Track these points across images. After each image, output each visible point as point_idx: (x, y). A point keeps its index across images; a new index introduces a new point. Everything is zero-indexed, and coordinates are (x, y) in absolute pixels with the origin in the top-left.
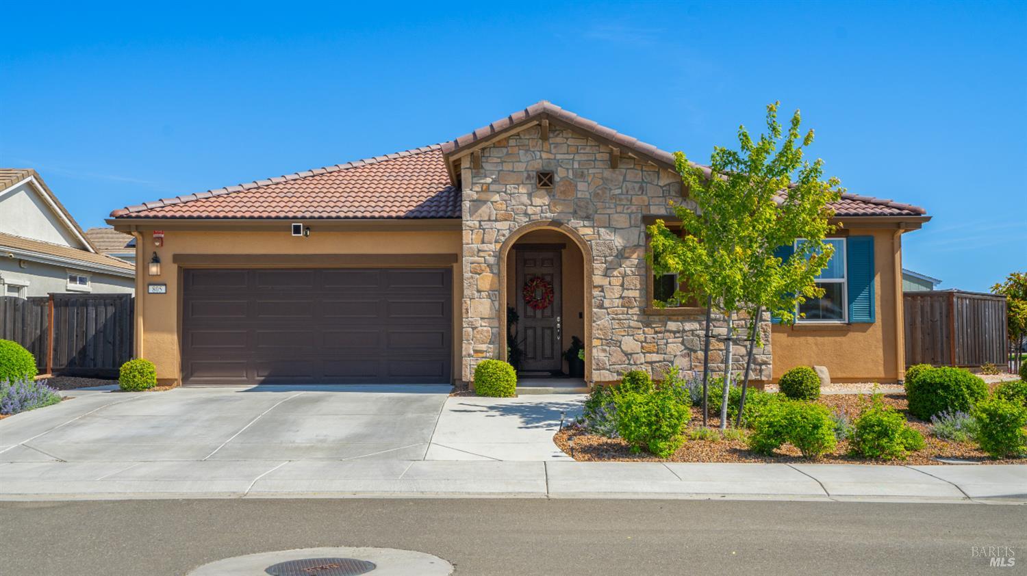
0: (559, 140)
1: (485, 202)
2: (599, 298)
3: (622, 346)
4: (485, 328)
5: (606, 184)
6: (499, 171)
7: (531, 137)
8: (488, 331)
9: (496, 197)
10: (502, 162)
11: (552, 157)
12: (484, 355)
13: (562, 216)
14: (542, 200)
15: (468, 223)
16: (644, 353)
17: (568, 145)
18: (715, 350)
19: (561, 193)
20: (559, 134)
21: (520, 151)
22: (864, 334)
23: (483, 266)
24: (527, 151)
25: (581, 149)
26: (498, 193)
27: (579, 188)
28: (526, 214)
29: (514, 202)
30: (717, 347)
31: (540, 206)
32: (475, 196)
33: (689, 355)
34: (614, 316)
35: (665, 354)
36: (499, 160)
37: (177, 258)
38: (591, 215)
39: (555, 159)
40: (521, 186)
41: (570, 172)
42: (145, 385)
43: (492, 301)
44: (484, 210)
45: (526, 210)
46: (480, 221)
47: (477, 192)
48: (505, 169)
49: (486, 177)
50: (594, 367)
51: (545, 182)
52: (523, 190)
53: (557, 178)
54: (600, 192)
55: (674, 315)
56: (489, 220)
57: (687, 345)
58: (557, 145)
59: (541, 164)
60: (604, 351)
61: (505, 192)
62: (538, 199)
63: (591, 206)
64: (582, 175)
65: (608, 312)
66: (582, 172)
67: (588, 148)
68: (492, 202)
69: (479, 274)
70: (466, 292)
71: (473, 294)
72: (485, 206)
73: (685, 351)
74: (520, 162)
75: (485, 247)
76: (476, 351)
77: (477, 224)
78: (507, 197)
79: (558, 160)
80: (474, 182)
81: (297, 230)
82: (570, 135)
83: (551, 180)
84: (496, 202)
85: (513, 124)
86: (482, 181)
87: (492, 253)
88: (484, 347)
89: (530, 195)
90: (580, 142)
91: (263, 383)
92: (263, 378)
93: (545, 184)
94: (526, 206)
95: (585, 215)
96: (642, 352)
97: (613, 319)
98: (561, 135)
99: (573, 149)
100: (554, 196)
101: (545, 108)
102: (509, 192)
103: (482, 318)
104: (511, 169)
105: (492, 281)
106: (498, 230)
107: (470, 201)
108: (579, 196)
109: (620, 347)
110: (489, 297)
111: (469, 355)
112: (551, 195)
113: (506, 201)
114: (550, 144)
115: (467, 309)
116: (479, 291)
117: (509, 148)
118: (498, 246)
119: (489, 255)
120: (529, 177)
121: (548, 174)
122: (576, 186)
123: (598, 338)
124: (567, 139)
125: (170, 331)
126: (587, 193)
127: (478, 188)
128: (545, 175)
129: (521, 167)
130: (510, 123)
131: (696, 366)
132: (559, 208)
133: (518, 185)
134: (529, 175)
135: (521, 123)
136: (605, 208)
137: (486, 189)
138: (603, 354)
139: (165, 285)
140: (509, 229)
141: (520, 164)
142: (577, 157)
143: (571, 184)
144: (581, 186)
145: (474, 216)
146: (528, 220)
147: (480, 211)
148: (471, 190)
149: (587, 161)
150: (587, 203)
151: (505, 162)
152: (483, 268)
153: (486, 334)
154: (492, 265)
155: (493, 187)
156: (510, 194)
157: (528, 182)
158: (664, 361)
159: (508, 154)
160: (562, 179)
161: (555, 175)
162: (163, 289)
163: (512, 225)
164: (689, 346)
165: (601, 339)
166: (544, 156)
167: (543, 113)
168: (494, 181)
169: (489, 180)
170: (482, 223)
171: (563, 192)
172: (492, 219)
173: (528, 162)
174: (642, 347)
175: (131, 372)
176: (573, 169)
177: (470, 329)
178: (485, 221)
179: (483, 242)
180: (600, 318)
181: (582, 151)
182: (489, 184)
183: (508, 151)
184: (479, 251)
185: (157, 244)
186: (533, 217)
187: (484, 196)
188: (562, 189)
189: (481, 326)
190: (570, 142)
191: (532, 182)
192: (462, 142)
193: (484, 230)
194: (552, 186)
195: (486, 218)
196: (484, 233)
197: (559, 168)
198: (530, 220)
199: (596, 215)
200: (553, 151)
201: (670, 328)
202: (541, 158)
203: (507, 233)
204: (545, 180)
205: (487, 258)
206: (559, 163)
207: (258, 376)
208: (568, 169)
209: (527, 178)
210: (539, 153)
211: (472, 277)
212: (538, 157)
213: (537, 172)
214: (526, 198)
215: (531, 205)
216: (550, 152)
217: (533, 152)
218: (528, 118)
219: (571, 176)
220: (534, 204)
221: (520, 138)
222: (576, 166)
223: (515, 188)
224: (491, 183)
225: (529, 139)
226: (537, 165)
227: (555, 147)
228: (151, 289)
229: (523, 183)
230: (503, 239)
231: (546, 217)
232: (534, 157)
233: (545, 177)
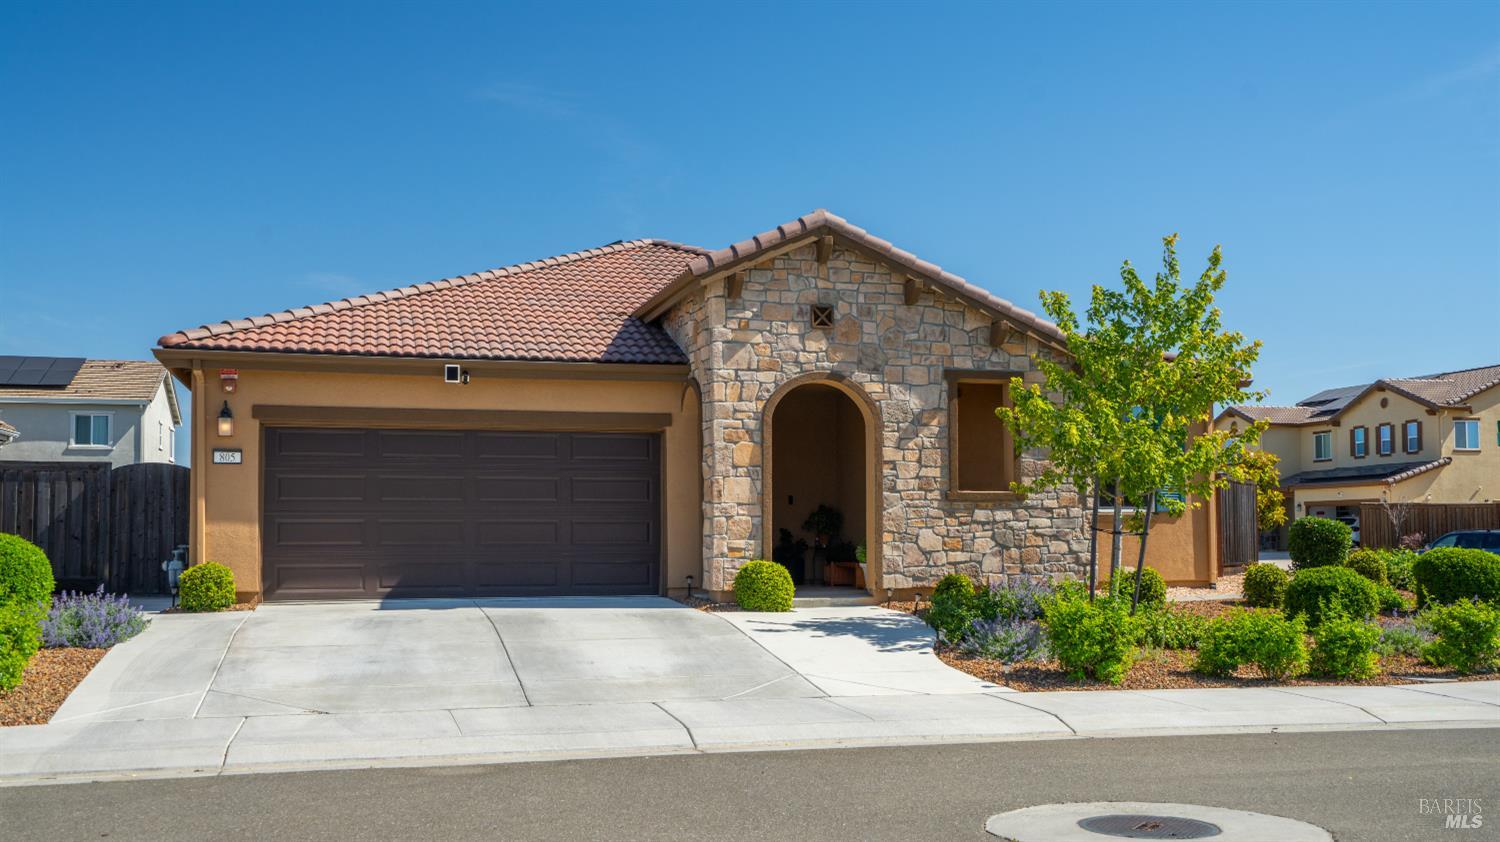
0: (839, 264)
1: (743, 344)
2: (891, 478)
3: (919, 542)
4: (744, 518)
5: (899, 326)
6: (762, 303)
7: (804, 257)
8: (747, 522)
9: (758, 338)
10: (766, 291)
11: (830, 285)
12: (742, 554)
13: (844, 367)
14: (817, 344)
15: (721, 372)
16: (946, 551)
17: (851, 272)
18: (1032, 546)
19: (842, 335)
20: (838, 256)
21: (790, 277)
22: (1173, 526)
23: (741, 432)
24: (799, 276)
25: (868, 277)
26: (761, 332)
27: (864, 330)
28: (797, 362)
29: (781, 346)
30: (1033, 543)
31: (815, 352)
32: (730, 336)
33: (1001, 553)
34: (909, 502)
35: (972, 552)
36: (762, 288)
37: (258, 411)
38: (880, 366)
39: (834, 289)
40: (791, 324)
41: (854, 306)
42: (223, 601)
43: (753, 480)
44: (742, 355)
45: (797, 357)
46: (736, 371)
47: (733, 330)
48: (770, 299)
49: (744, 309)
50: (884, 570)
51: (822, 320)
52: (793, 329)
53: (837, 316)
54: (891, 336)
55: (983, 501)
56: (749, 369)
57: (998, 539)
58: (837, 270)
59: (816, 296)
60: (898, 548)
61: (770, 332)
62: (811, 342)
63: (880, 355)
64: (869, 312)
65: (901, 497)
66: (869, 308)
67: (876, 276)
68: (753, 345)
69: (735, 443)
70: (720, 468)
71: (727, 470)
72: (744, 350)
73: (996, 548)
74: (789, 290)
75: (743, 405)
76: (731, 549)
77: (732, 373)
78: (772, 339)
79: (838, 292)
80: (729, 315)
81: (452, 374)
82: (854, 259)
83: (830, 317)
84: (758, 344)
85: (785, 239)
86: (740, 315)
87: (752, 414)
88: (741, 543)
89: (802, 337)
90: (867, 269)
91: (388, 596)
92: (389, 590)
93: (822, 323)
94: (797, 351)
95: (872, 366)
96: (943, 550)
97: (908, 506)
98: (842, 257)
99: (857, 277)
100: (832, 339)
101: (826, 220)
102: (775, 331)
103: (739, 504)
104: (778, 301)
105: (753, 452)
106: (761, 383)
107: (723, 342)
108: (865, 340)
109: (916, 543)
110: (748, 474)
111: (722, 555)
112: (830, 338)
113: (770, 343)
114: (828, 269)
115: (720, 492)
116: (735, 467)
117: (774, 271)
118: (761, 405)
119: (749, 418)
120: (801, 313)
121: (826, 309)
122: (861, 327)
123: (889, 532)
124: (850, 263)
125: (248, 521)
126: (875, 337)
127: (733, 325)
128: (823, 310)
129: (790, 298)
130: (782, 238)
131: (1009, 568)
132: (839, 356)
133: (787, 322)
134: (801, 310)
135: (796, 239)
136: (898, 357)
137: (744, 327)
138: (896, 553)
139: (240, 451)
140: (774, 382)
141: (790, 294)
142: (863, 288)
143: (855, 323)
144: (868, 327)
145: (729, 363)
146: (799, 370)
147: (736, 357)
148: (725, 326)
149: (875, 293)
150: (876, 350)
151: (770, 290)
152: (741, 435)
153: (745, 526)
154: (752, 431)
155: (754, 324)
156: (777, 335)
157: (800, 319)
158: (971, 561)
159: (773, 279)
160: (844, 316)
161: (835, 311)
162: (237, 457)
163: (779, 377)
164: (1001, 542)
165: (893, 532)
166: (821, 284)
167: (824, 226)
168: (756, 316)
169: (749, 314)
170: (740, 373)
171: (845, 335)
172: (752, 368)
173: (800, 291)
174: (944, 544)
175: (202, 582)
176: (857, 303)
177: (724, 519)
178: (743, 370)
179: (740, 399)
180: (891, 505)
181: (869, 280)
182: (749, 320)
183: (773, 275)
184: (735, 411)
185: (229, 389)
186: (806, 367)
187: (741, 336)
188: (844, 330)
189: (738, 514)
190: (854, 267)
191: (805, 319)
192: (718, 261)
193: (742, 382)
194: (832, 326)
195: (745, 367)
196: (742, 387)
197: (840, 302)
198: (802, 371)
199: (886, 367)
200: (832, 278)
201: (978, 519)
202: (816, 287)
203: (771, 387)
204: (823, 317)
205: (746, 420)
206: (840, 295)
207: (381, 587)
208: (851, 304)
209: (798, 314)
210: (813, 280)
211: (726, 447)
212: (813, 286)
213: (812, 306)
214: (797, 341)
215: (804, 351)
216: (827, 280)
217: (807, 278)
218: (805, 232)
219: (854, 312)
220: (807, 349)
221: (789, 259)
222: (861, 299)
223: (783, 326)
224: (752, 319)
225: (801, 260)
226: (812, 296)
227: (835, 273)
228: (218, 458)
229: (793, 320)
230: (767, 395)
231: (823, 368)
232: (807, 286)
233: (823, 313)
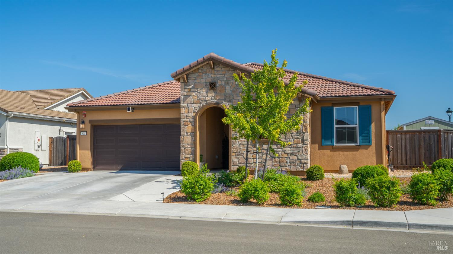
0: (218, 69)
1: (189, 96)
2: (235, 135)
3: (244, 156)
4: (189, 148)
5: (237, 87)
6: (195, 83)
7: (207, 68)
8: (190, 149)
9: (194, 94)
10: (196, 79)
11: (216, 76)
12: (189, 159)
13: (219, 101)
14: (211, 94)
15: (182, 105)
16: (253, 159)
17: (222, 71)
18: (283, 157)
19: (219, 91)
20: (218, 66)
21: (203, 74)
22: (367, 150)
23: (189, 122)
24: (206, 74)
25: (227, 72)
26: (194, 92)
27: (226, 89)
28: (205, 100)
29: (200, 96)
30: (284, 156)
31: (211, 97)
32: (185, 94)
33: (272, 160)
34: (241, 143)
35: (262, 159)
36: (195, 79)
37: (90, 121)
38: (231, 100)
39: (217, 77)
40: (203, 89)
41: (223, 82)
42: (76, 170)
43: (192, 137)
44: (189, 100)
45: (205, 99)
46: (187, 104)
47: (186, 92)
48: (197, 82)
49: (189, 85)
50: (232, 164)
51: (213, 87)
52: (204, 90)
53: (217, 85)
54: (235, 90)
55: (266, 142)
56: (191, 103)
57: (271, 155)
58: (218, 71)
59: (211, 79)
60: (237, 157)
61: (197, 92)
62: (210, 94)
63: (231, 96)
64: (228, 83)
65: (238, 141)
66: (228, 82)
67: (230, 71)
68: (192, 96)
69: (187, 126)
70: (182, 133)
71: (185, 134)
72: (189, 98)
73: (270, 158)
74: (203, 79)
75: (189, 115)
76: (185, 158)
77: (186, 105)
78: (198, 94)
79: (218, 77)
80: (185, 88)
81: (129, 109)
82: (223, 67)
83: (215, 86)
84: (193, 96)
85: (198, 63)
86: (188, 87)
87: (192, 117)
88: (188, 156)
89: (207, 93)
90: (227, 69)
91: (121, 170)
92: (120, 168)
93: (212, 88)
94: (205, 97)
95: (229, 100)
96: (252, 158)
97: (240, 144)
98: (219, 67)
99: (224, 72)
100: (216, 92)
101: (211, 56)
102: (199, 91)
103: (188, 144)
104: (199, 82)
105: (192, 128)
106: (194, 107)
107: (183, 96)
108: (226, 92)
109: (243, 156)
110: (191, 135)
111: (183, 159)
112: (215, 92)
113: (197, 95)
114: (215, 71)
115: (182, 140)
116: (187, 133)
117: (199, 73)
118: (194, 114)
119: (191, 118)
120: (206, 85)
121: (214, 83)
122: (225, 88)
123: (234, 152)
124: (222, 68)
125: (88, 150)
126: (230, 91)
127: (186, 90)
128: (212, 84)
129: (203, 81)
130: (197, 63)
131: (275, 164)
132: (218, 98)
133: (202, 88)
134: (206, 84)
135: (202, 63)
136: (237, 97)
137: (190, 91)
138: (236, 159)
139: (86, 132)
140: (198, 107)
141: (203, 80)
142: (226, 76)
143: (223, 87)
144: (227, 88)
145: (185, 102)
146: (206, 103)
147: (187, 100)
148: (184, 91)
149: (230, 77)
150: (230, 95)
151: (197, 79)
152: (189, 123)
153: (189, 150)
154: (192, 122)
155: (192, 90)
156: (199, 92)
157: (206, 87)
158: (262, 162)
159: (198, 76)
160: (219, 85)
161: (217, 84)
162: (85, 134)
163: (200, 105)
164: (272, 156)
165: (235, 153)
166: (213, 76)
167: (210, 58)
168: (193, 87)
169: (191, 87)
170: (188, 105)
171: (220, 91)
172: (192, 103)
173: (206, 78)
174: (252, 156)
175: (70, 165)
176: (224, 81)
177: (183, 148)
178: (189, 104)
179: (188, 113)
180: (234, 144)
181: (228, 73)
182: (191, 89)
183: (198, 75)
184: (187, 116)
185: (83, 116)
186: (208, 102)
187: (189, 94)
188: (220, 89)
189: (188, 147)
190: (223, 69)
191: (208, 87)
192: (178, 72)
193: (189, 107)
194: (215, 88)
195: (190, 103)
196: (189, 109)
197: (218, 81)
198: (207, 103)
199: (233, 100)
200: (216, 74)
201: (264, 148)
202: (211, 77)
203: (198, 109)
204: (213, 86)
205: (190, 119)
206: (218, 79)
207: (119, 167)
208: (222, 81)
209: (205, 86)
210: (210, 75)
211: (184, 127)
212: (210, 76)
213: (209, 83)
214: (205, 94)
215: (207, 97)
216: (215, 74)
217: (208, 74)
218: (204, 60)
219: (223, 84)
220: (208, 96)
221: (203, 69)
222: (225, 79)
223: (201, 90)
224: (192, 88)
226: (210, 80)
227: (217, 72)
228: (82, 133)
229: (204, 88)
230: (196, 111)
231: (213, 102)
233: (212, 85)
